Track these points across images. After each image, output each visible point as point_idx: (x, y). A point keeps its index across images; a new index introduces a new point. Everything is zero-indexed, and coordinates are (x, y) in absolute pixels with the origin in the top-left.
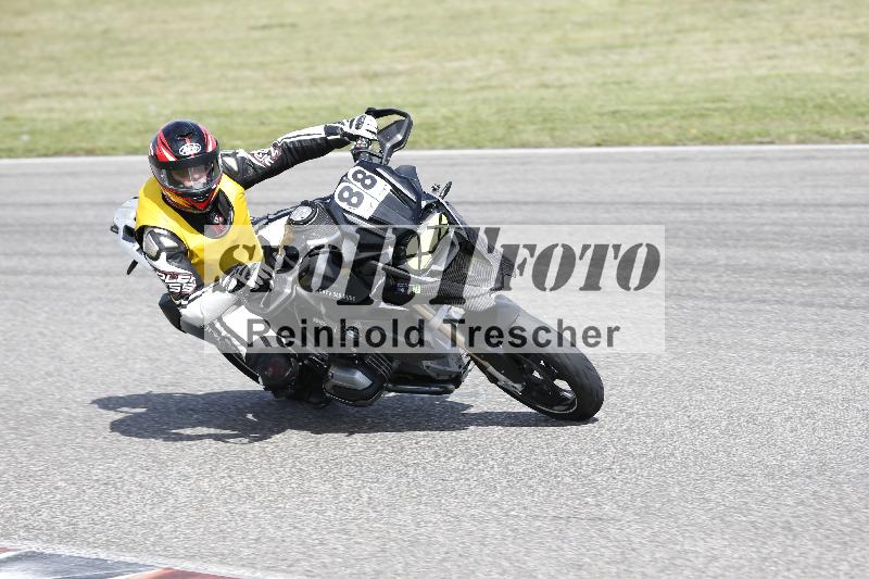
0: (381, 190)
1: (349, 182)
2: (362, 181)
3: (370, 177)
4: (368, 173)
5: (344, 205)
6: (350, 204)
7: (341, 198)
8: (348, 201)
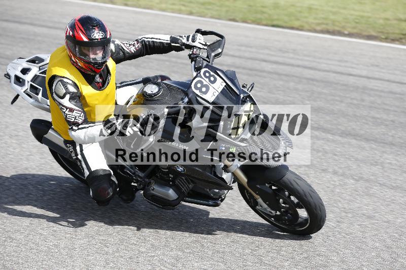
0: (219, 85)
1: (201, 77)
2: (209, 77)
3: (213, 76)
4: (212, 73)
5: (197, 92)
6: (201, 91)
7: (196, 88)
8: (200, 89)
